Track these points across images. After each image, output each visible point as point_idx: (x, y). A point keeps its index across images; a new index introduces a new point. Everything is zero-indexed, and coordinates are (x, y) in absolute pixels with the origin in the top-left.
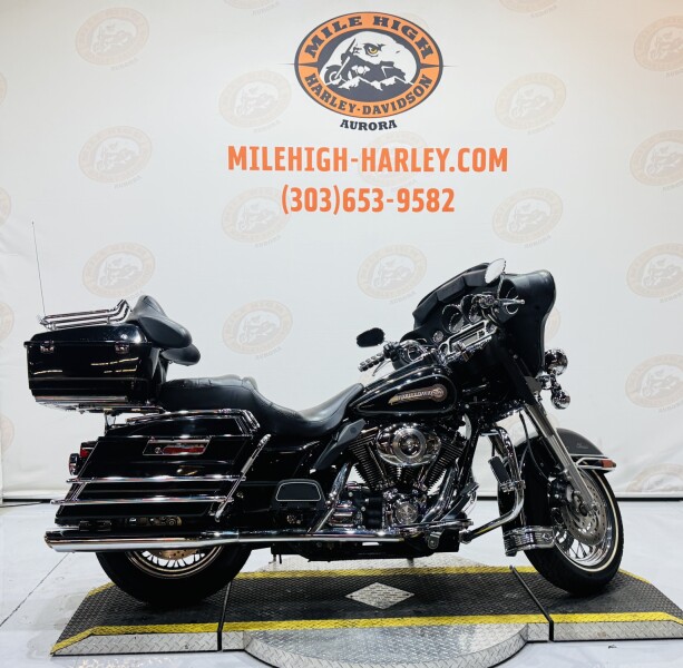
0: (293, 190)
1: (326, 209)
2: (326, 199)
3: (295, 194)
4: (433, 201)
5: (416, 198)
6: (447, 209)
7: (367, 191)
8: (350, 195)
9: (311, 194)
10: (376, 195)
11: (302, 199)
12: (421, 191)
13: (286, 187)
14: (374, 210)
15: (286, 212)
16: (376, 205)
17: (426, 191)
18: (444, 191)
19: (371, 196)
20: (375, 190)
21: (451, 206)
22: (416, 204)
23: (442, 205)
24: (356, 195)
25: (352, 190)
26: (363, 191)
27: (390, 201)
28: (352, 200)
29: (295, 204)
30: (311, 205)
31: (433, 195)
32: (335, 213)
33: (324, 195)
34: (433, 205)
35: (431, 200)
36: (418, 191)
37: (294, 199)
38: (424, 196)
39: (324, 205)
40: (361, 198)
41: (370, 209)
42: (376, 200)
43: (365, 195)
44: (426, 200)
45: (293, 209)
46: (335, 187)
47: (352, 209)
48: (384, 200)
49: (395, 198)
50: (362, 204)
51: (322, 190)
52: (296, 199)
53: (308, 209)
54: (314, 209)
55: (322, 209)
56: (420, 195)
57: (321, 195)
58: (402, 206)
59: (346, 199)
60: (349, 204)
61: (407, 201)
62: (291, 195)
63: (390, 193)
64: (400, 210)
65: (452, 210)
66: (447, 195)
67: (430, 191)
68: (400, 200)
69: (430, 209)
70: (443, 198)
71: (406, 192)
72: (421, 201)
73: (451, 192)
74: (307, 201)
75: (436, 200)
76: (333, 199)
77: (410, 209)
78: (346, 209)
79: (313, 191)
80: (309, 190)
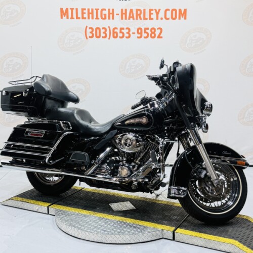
0: (90, 28)
1: (105, 37)
2: (105, 33)
3: (91, 30)
4: (153, 33)
5: (145, 32)
6: (159, 37)
7: (123, 29)
8: (116, 30)
9: (98, 30)
10: (127, 31)
11: (94, 32)
12: (148, 29)
13: (87, 27)
14: (127, 37)
15: (87, 38)
16: (127, 35)
17: (150, 29)
18: (158, 29)
19: (125, 31)
20: (127, 28)
21: (161, 36)
22: (145, 35)
23: (157, 35)
24: (118, 31)
25: (116, 28)
27: (134, 33)
28: (117, 33)
29: (91, 35)
30: (98, 35)
31: (153, 31)
32: (109, 39)
33: (104, 30)
34: (153, 35)
36: (146, 29)
37: (91, 33)
38: (149, 31)
39: (104, 35)
40: (121, 32)
41: (125, 37)
42: (127, 33)
43: (122, 31)
44: (150, 33)
45: (90, 37)
46: (109, 27)
47: (116, 37)
48: (131, 33)
49: (136, 32)
50: (121, 35)
51: (103, 28)
53: (97, 37)
54: (99, 37)
55: (103, 37)
56: (147, 31)
57: (102, 31)
58: (139, 35)
59: (114, 32)
60: (115, 35)
61: (141, 34)
62: (89, 31)
63: (134, 30)
64: (138, 37)
65: (162, 37)
66: (159, 31)
67: (152, 29)
68: (138, 33)
69: (152, 37)
70: (157, 32)
71: (141, 29)
72: (148, 33)
73: (161, 29)
74: (96, 33)
76: (108, 33)
77: (143, 37)
78: (114, 37)
79: (99, 29)
80: (97, 28)
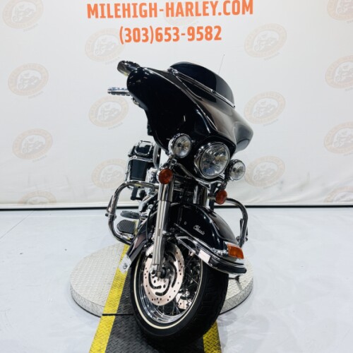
0: (126, 29)
1: (146, 41)
2: (145, 35)
3: (127, 32)
4: (209, 34)
5: (198, 32)
6: (217, 38)
7: (169, 29)
8: (160, 31)
9: (136, 32)
10: (175, 31)
11: (132, 35)
12: (202, 28)
13: (122, 28)
14: (174, 40)
15: (122, 43)
16: (175, 37)
17: (204, 28)
18: (216, 27)
19: (172, 32)
20: (174, 28)
21: (219, 36)
22: (199, 36)
23: (214, 36)
24: (163, 32)
25: (161, 29)
26: (167, 29)
27: (183, 34)
28: (161, 35)
29: (127, 38)
30: (137, 38)
31: (209, 30)
32: (151, 43)
33: (144, 32)
34: (209, 36)
35: (207, 33)
36: (200, 28)
37: (127, 35)
38: (203, 31)
39: (144, 38)
40: (166, 33)
41: (172, 40)
42: (175, 34)
43: (169, 31)
44: (204, 33)
45: (126, 41)
46: (151, 27)
47: (161, 40)
48: (180, 34)
49: (186, 32)
50: (167, 37)
51: (143, 29)
52: (128, 35)
53: (135, 41)
54: (138, 41)
55: (143, 41)
56: (201, 31)
57: (142, 32)
58: (191, 37)
59: (157, 34)
60: (159, 37)
61: (193, 35)
62: (125, 32)
63: (183, 30)
64: (189, 40)
65: (220, 39)
67: (207, 28)
68: (189, 34)
69: (207, 39)
70: (215, 32)
71: (193, 28)
72: (201, 34)
73: (219, 28)
74: (134, 36)
75: (210, 33)
76: (149, 34)
77: (195, 39)
78: (158, 40)
79: (138, 29)
80: (135, 29)
